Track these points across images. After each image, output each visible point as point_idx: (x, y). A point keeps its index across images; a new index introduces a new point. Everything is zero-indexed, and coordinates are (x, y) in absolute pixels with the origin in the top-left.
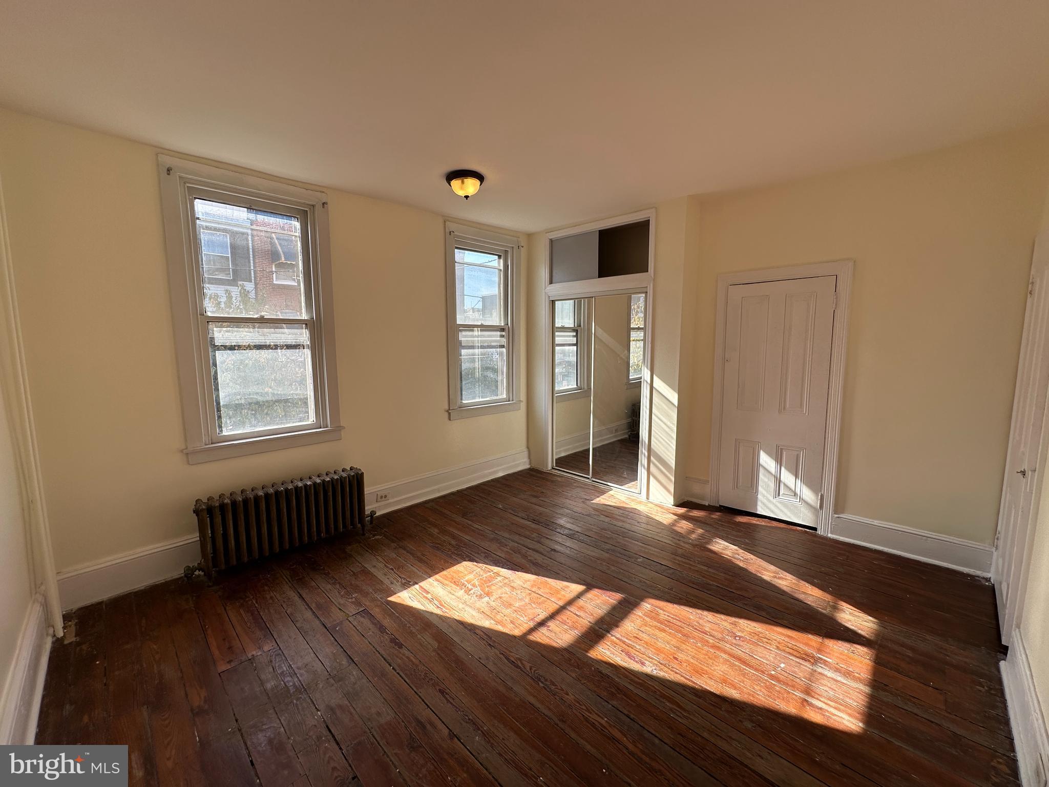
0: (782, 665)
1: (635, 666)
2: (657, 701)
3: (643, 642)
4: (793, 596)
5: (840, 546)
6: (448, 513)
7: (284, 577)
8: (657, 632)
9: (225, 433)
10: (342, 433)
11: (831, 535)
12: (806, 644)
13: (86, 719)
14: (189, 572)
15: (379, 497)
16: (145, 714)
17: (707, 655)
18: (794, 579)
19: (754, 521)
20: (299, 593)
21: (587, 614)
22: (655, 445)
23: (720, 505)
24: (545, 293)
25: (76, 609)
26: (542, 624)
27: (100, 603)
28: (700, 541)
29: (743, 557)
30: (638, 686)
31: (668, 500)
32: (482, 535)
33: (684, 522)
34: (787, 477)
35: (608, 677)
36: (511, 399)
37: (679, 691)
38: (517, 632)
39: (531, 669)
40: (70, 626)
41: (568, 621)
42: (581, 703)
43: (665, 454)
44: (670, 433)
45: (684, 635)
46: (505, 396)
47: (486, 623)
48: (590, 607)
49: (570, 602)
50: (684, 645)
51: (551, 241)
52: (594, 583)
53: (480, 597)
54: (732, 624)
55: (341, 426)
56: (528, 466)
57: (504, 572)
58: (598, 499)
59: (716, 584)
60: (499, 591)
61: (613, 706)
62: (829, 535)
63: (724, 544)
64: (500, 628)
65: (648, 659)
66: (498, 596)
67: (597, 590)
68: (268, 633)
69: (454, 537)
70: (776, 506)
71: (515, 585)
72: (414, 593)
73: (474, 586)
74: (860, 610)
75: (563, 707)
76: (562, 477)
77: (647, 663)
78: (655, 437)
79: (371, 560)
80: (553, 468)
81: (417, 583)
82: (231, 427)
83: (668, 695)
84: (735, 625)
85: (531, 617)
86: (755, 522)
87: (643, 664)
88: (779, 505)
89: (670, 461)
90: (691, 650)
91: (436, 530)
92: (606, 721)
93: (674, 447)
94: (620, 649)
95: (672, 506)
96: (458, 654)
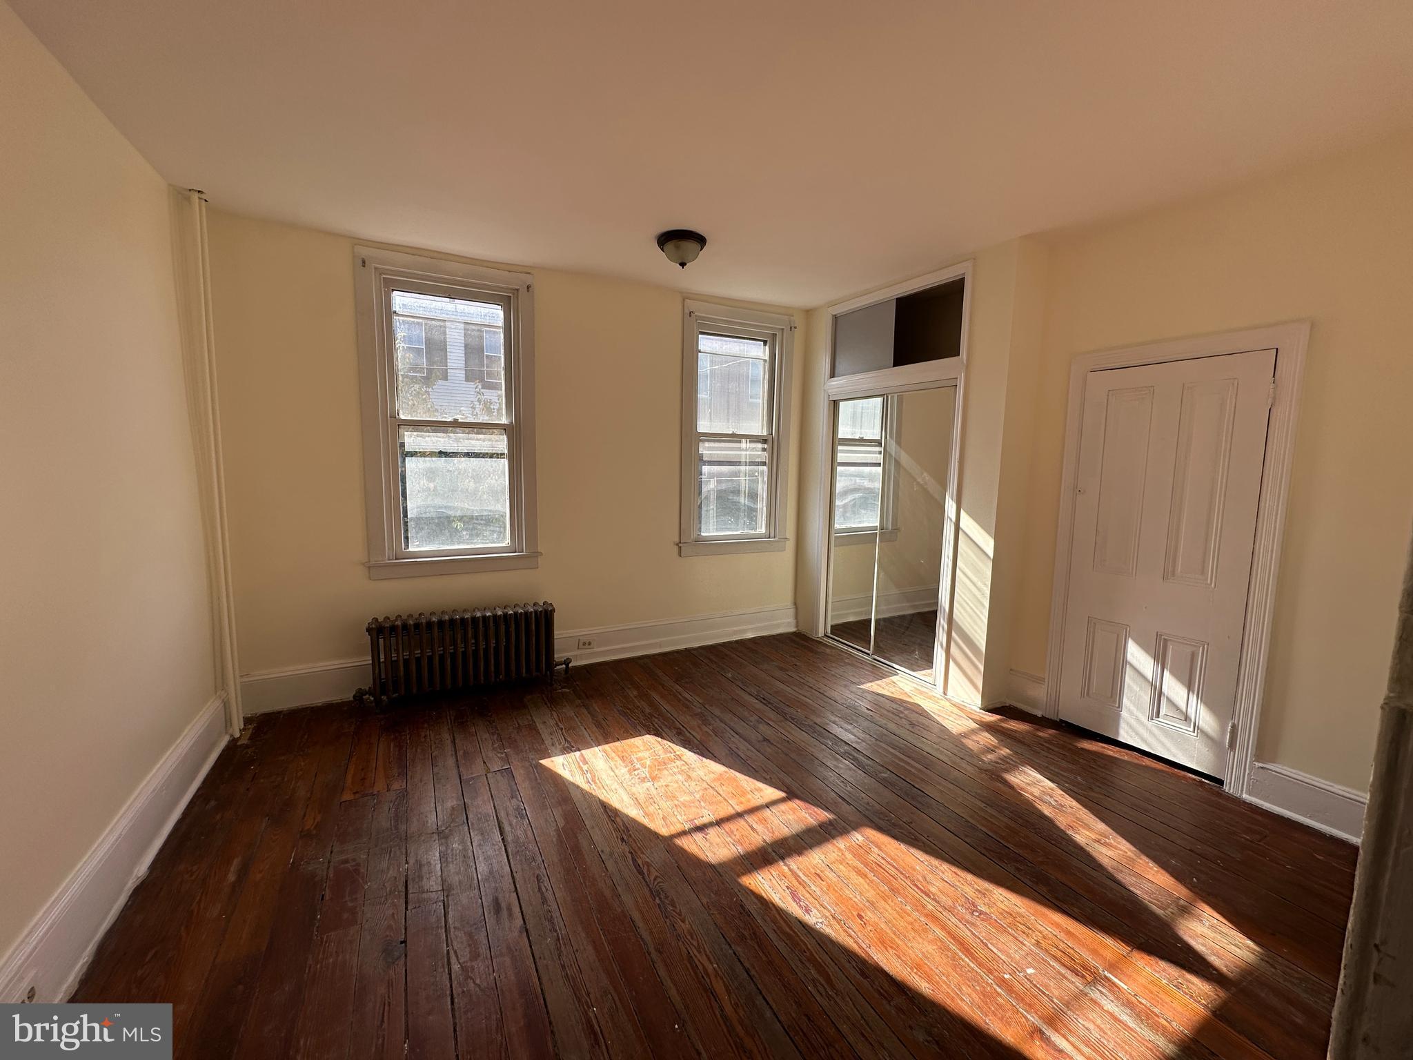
0: (1030, 971)
1: (794, 909)
2: (799, 964)
3: (824, 883)
4: (1113, 876)
5: (1260, 818)
6: (661, 674)
7: (448, 718)
8: (853, 875)
9: (411, 549)
10: (539, 559)
11: (1248, 796)
12: (1095, 952)
13: (218, 817)
14: (359, 695)
15: (581, 644)
16: (264, 825)
17: (912, 924)
18: (1130, 850)
19: (1110, 751)
20: (454, 737)
21: (766, 831)
22: (958, 614)
23: (1061, 720)
24: (825, 390)
25: (260, 713)
26: (700, 829)
27: (280, 712)
28: (996, 765)
29: (1056, 801)
30: (783, 938)
31: (974, 700)
32: (687, 707)
33: (986, 734)
34: (1174, 688)
35: (749, 914)
36: (772, 535)
37: (839, 961)
38: (664, 831)
39: (655, 879)
40: (249, 729)
41: (735, 833)
42: (695, 937)
43: (971, 630)
44: (981, 600)
45: (892, 889)
46: (763, 530)
47: (633, 812)
48: (776, 821)
49: (753, 810)
50: (883, 902)
51: (835, 318)
52: (798, 792)
53: (643, 780)
54: (979, 891)
55: (538, 552)
56: (792, 629)
57: (689, 756)
58: (870, 684)
59: (986, 831)
60: (670, 778)
61: (735, 953)
62: (1244, 796)
63: (1035, 777)
64: (645, 821)
65: (818, 906)
66: (664, 784)
67: (798, 802)
68: (404, 773)
69: (652, 704)
70: (1151, 732)
71: (693, 775)
72: (570, 760)
73: (644, 766)
74: (1235, 926)
75: (668, 935)
76: (834, 648)
77: (814, 911)
78: (958, 602)
79: (544, 714)
80: (825, 635)
81: (579, 750)
82: (418, 543)
83: (820, 961)
84: (984, 894)
85: (691, 817)
86: (1110, 753)
87: (808, 911)
88: (1156, 731)
89: (979, 641)
90: (891, 911)
91: (635, 693)
92: (714, 968)
93: (986, 621)
94: (786, 885)
95: (978, 710)
96: (580, 841)
